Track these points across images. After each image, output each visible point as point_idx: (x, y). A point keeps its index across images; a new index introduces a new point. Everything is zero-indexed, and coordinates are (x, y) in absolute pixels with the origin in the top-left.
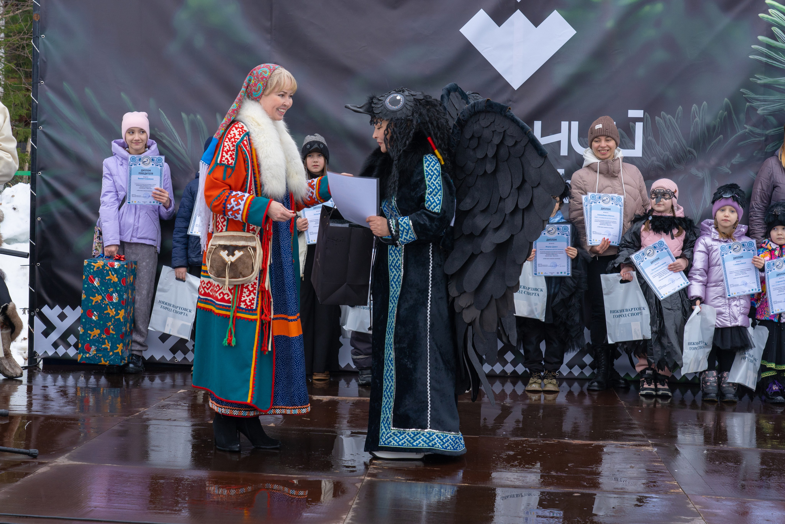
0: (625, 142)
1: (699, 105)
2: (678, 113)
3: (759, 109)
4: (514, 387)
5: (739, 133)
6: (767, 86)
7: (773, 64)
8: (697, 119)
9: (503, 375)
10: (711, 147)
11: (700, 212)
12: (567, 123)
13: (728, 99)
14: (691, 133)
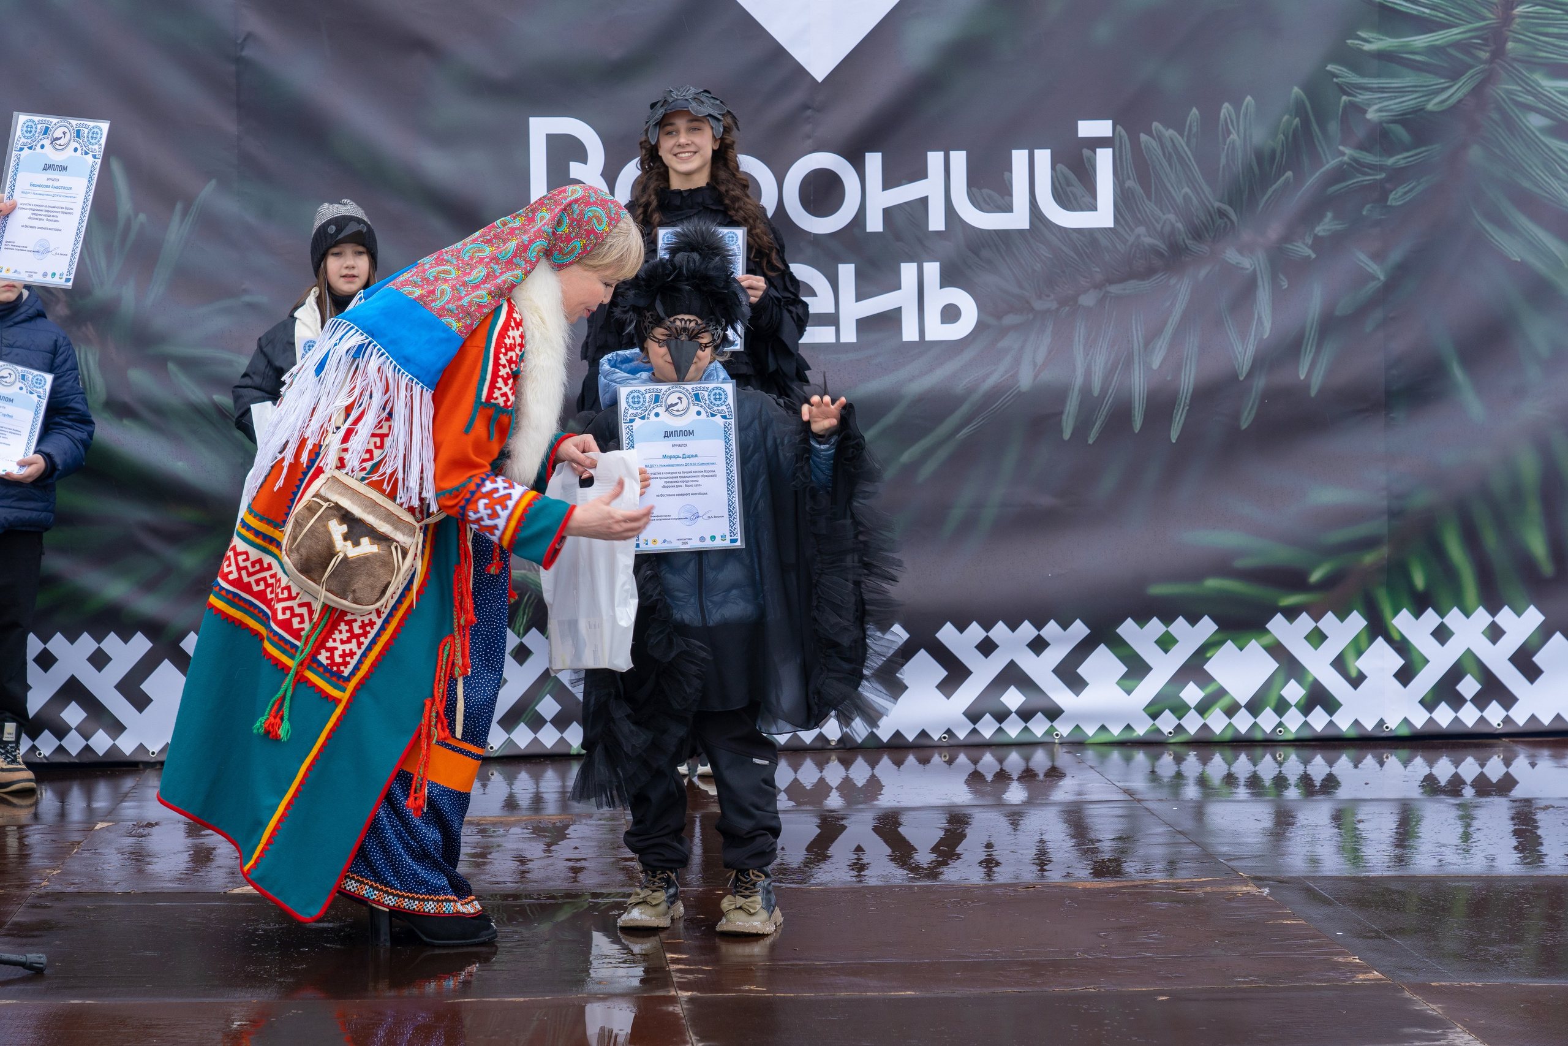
0: (1074, 195)
1: (1237, 104)
2: (1190, 126)
3: (1370, 110)
4: (847, 769)
5: (1327, 166)
6: (1385, 57)
7: (1396, 6)
8: (1234, 136)
9: (819, 744)
10: (1267, 201)
11: (1251, 350)
12: (940, 155)
13: (1301, 89)
14: (1221, 170)
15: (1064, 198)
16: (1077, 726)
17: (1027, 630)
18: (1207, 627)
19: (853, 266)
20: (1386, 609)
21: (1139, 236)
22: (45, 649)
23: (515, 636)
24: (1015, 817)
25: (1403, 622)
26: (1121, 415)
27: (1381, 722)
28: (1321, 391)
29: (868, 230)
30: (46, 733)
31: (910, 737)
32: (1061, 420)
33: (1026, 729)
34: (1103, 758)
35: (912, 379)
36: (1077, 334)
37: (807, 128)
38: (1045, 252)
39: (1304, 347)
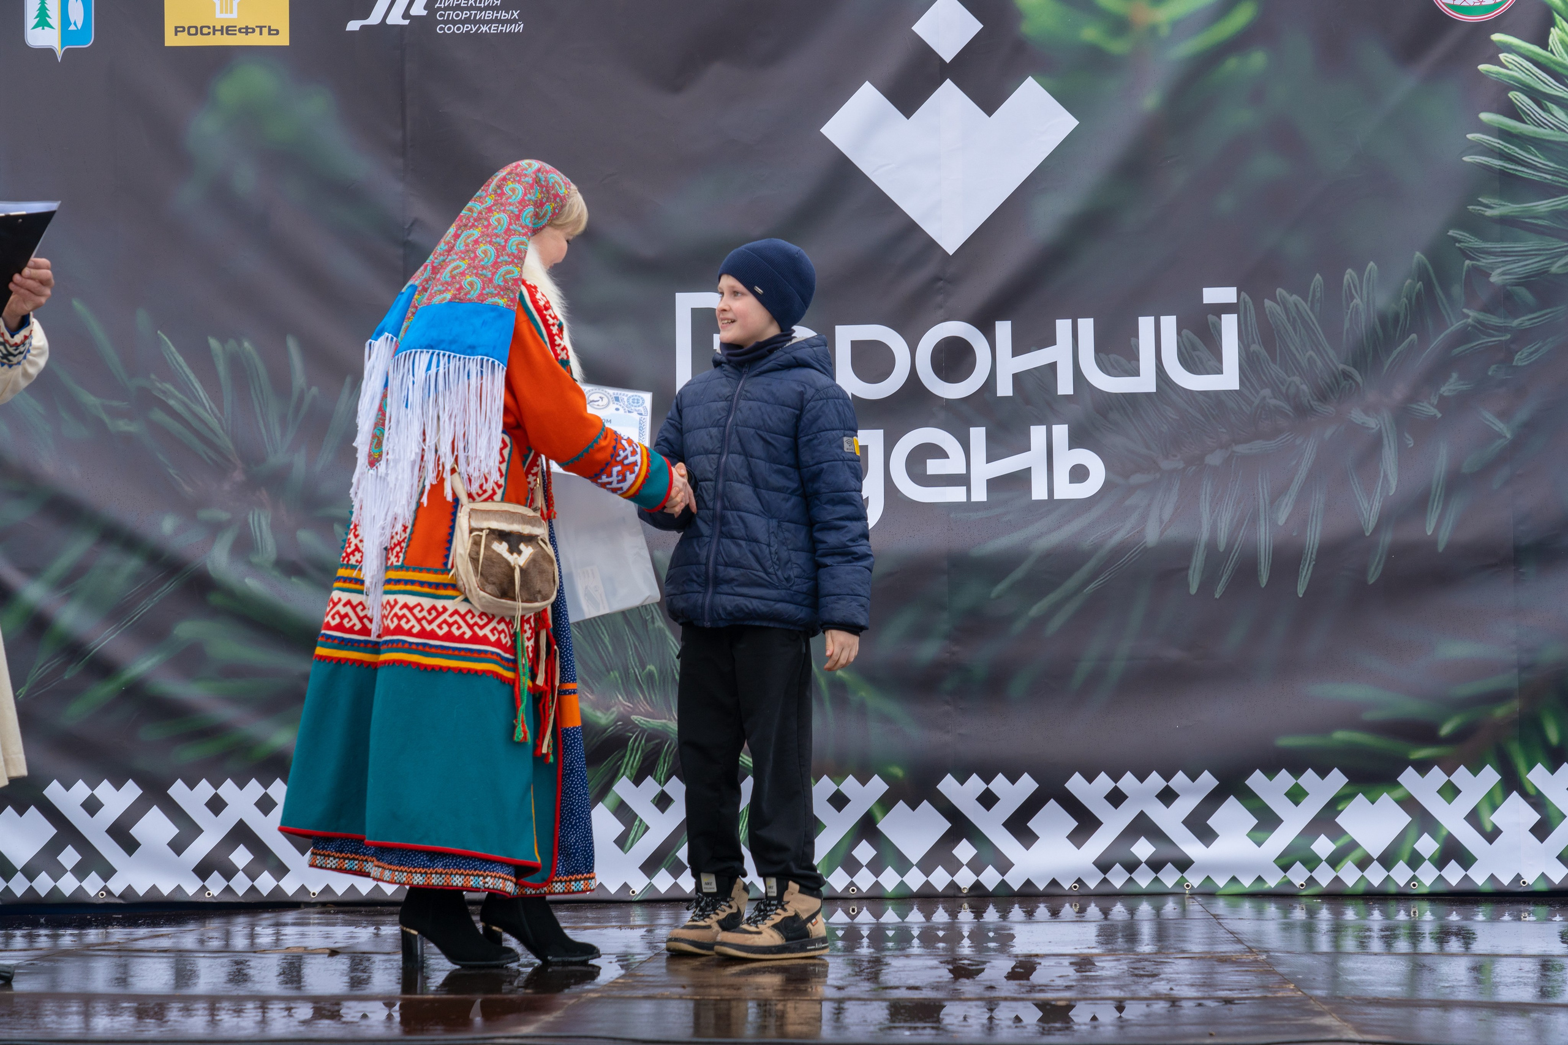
0: (1200, 359)
1: (1360, 270)
2: (1314, 292)
3: (1493, 274)
4: (979, 916)
5: (1452, 328)
6: (1508, 222)
7: (1518, 173)
8: (1357, 301)
9: (951, 892)
10: (1392, 363)
11: (1377, 506)
12: (1068, 323)
13: (1422, 253)
14: (1345, 333)
15: (1189, 362)
16: (1208, 877)
17: (1156, 781)
18: (1337, 780)
19: (984, 429)
20: (1521, 764)
21: (1264, 398)
23: (657, 784)
25: (1538, 777)
26: (1247, 569)
27: (1518, 877)
28: (1449, 546)
29: (999, 394)
30: (216, 874)
31: (1041, 886)
32: (1187, 575)
33: (1157, 879)
35: (1039, 536)
36: (1203, 493)
37: (940, 298)
38: (1171, 414)
39: (1430, 504)
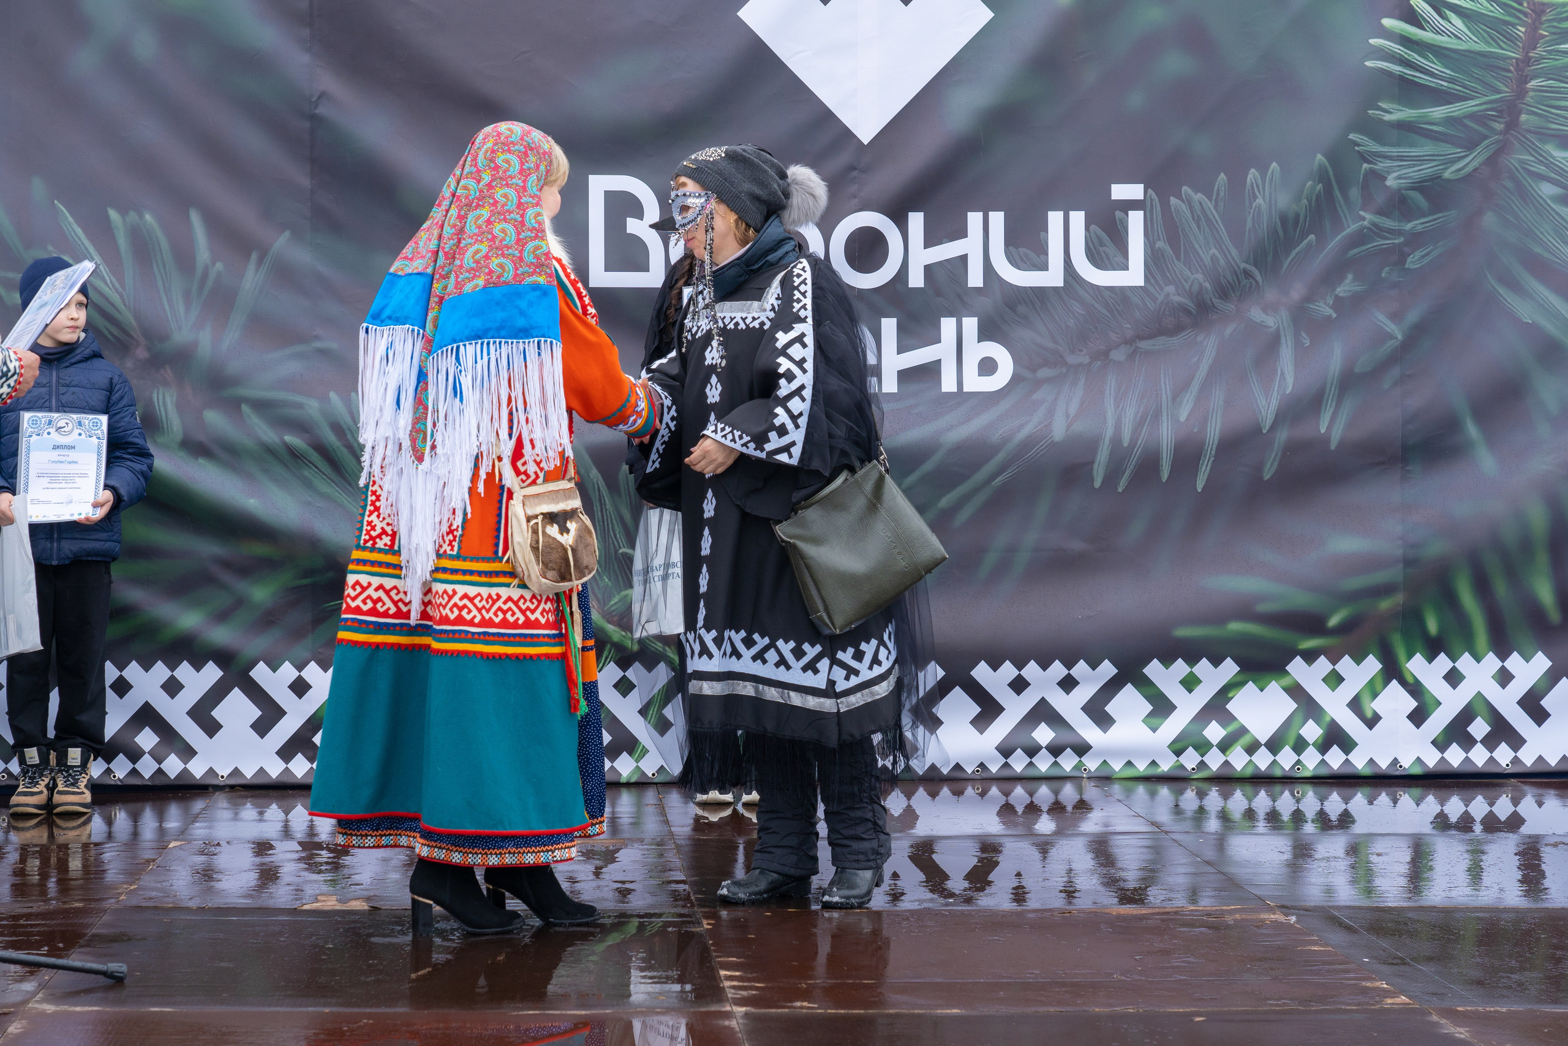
0: (1107, 255)
1: (1263, 169)
2: (1218, 190)
3: (1389, 178)
5: (1348, 230)
6: (1405, 127)
7: (1415, 79)
8: (1260, 201)
10: (1291, 261)
11: (1274, 404)
12: (979, 215)
13: (1324, 156)
14: (1247, 232)
15: (1096, 257)
16: (1105, 761)
17: (1058, 669)
18: (1230, 668)
19: (895, 320)
20: (1401, 652)
21: (1168, 295)
22: (121, 675)
24: (1044, 847)
25: (1417, 666)
26: (1149, 465)
27: (1396, 761)
28: (1342, 443)
29: (911, 285)
30: (121, 757)
31: (945, 771)
32: (1092, 469)
33: (1056, 763)
34: (1129, 792)
35: (950, 428)
36: (1108, 387)
37: (854, 188)
38: (1077, 308)
39: (1324, 402)
